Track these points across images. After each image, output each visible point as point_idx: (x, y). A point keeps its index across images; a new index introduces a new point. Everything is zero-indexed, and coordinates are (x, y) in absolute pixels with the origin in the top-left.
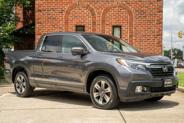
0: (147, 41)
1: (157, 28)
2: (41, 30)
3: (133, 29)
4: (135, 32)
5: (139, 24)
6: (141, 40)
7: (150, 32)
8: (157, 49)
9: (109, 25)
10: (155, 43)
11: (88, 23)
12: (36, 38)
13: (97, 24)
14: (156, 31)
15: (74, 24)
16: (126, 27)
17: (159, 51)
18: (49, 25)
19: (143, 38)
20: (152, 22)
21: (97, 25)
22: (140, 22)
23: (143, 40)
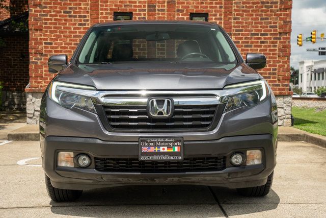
0: (261, 46)
1: (281, 19)
2: (40, 19)
3: (233, 21)
4: (235, 27)
5: (243, 11)
6: (248, 42)
7: (267, 27)
8: (279, 62)
9: (183, 11)
10: (275, 50)
11: (140, 6)
12: (30, 36)
13: (159, 10)
14: (278, 25)
15: (111, 10)
16: (218, 17)
17: (284, 66)
18: (58, 10)
19: (251, 38)
20: (272, 7)
21: (157, 12)
22: (246, 7)
23: (252, 42)
